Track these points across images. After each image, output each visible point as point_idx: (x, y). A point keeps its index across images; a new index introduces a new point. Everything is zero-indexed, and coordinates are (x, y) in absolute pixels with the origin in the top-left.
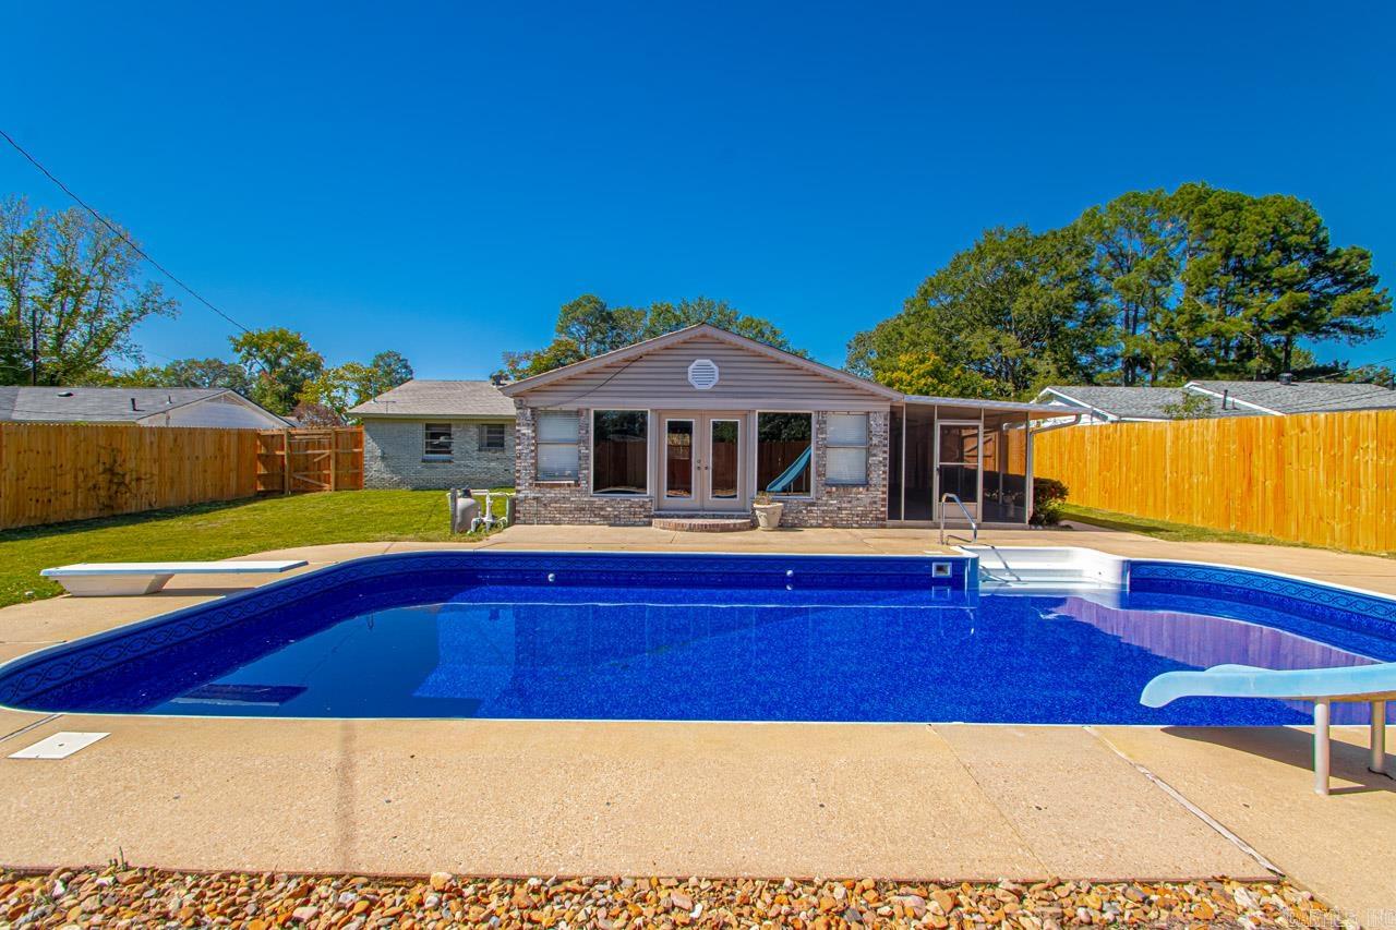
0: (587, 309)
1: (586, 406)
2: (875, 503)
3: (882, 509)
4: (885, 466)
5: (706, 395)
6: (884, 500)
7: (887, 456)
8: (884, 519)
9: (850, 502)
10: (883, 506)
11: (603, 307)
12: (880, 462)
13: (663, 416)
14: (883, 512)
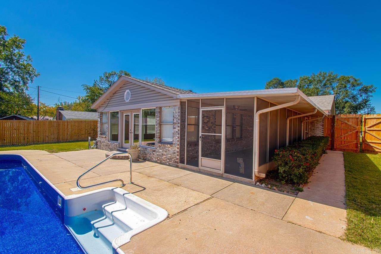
0: (274, 82)
1: (108, 111)
2: (175, 153)
3: (177, 157)
4: (178, 134)
5: (129, 104)
6: (178, 152)
7: (179, 129)
8: (177, 163)
9: (166, 151)
10: (178, 155)
11: (280, 81)
12: (177, 132)
13: (124, 113)
14: (177, 159)
